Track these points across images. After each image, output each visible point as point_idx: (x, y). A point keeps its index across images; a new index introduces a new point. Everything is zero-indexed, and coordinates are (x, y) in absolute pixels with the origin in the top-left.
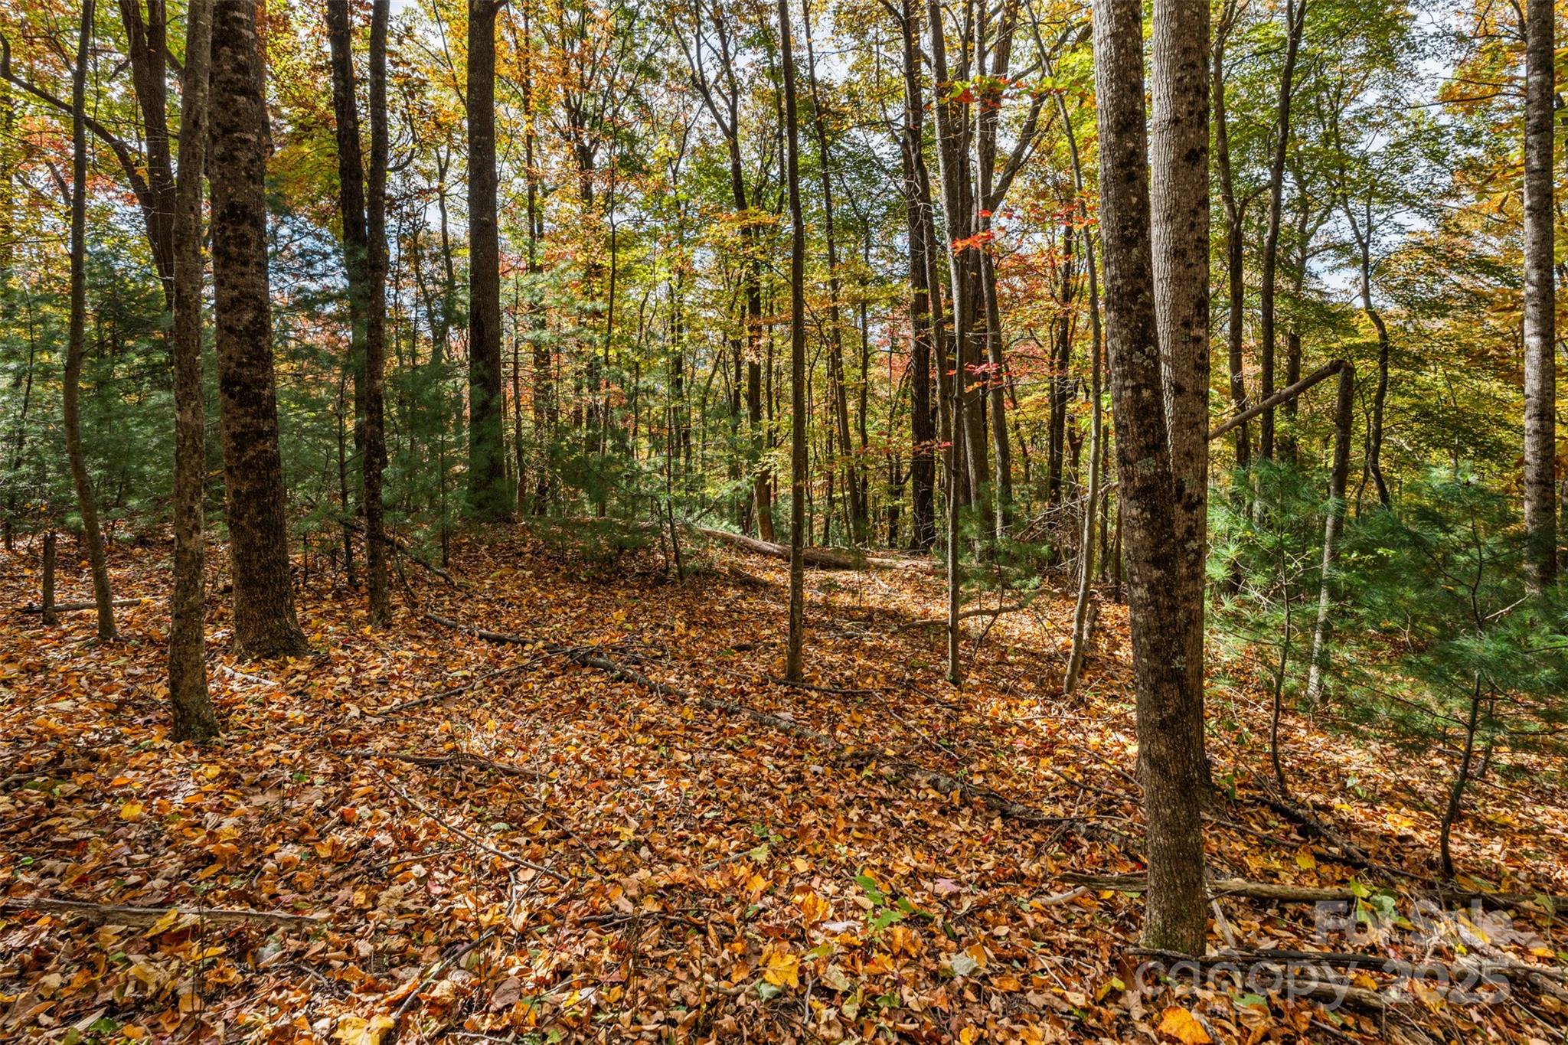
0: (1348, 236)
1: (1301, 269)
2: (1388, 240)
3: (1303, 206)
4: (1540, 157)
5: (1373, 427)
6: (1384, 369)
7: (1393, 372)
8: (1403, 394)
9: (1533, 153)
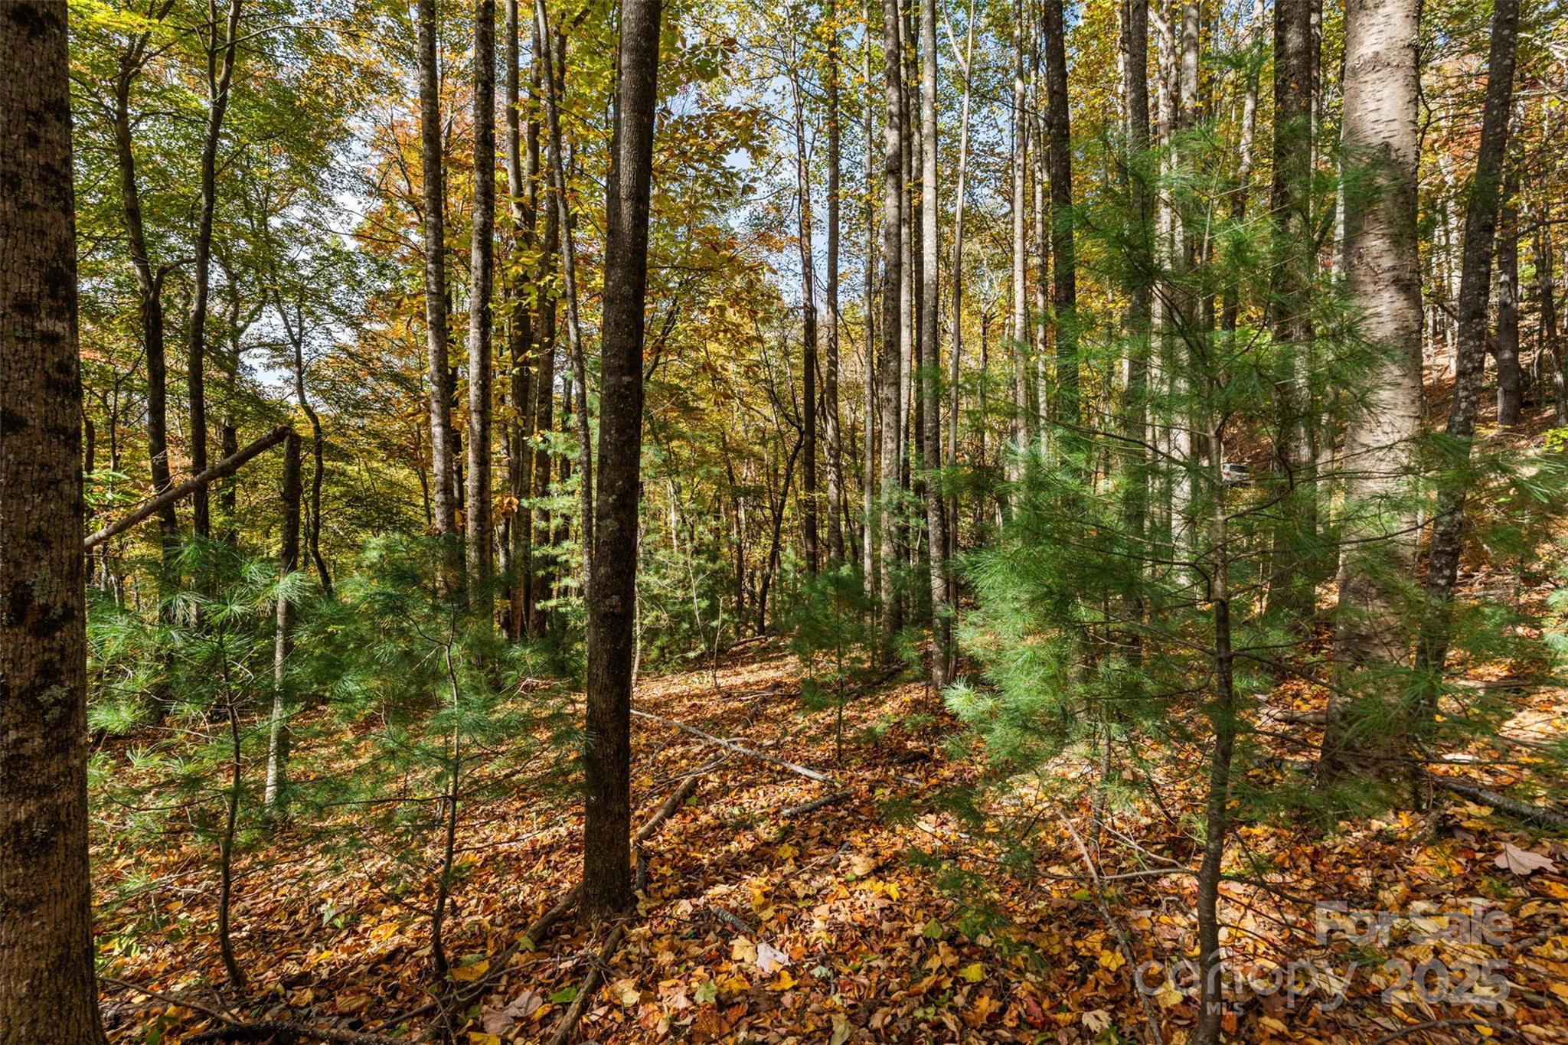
0: (281, 333)
1: (235, 361)
2: (318, 341)
3: (233, 297)
4: (436, 284)
5: (312, 516)
6: (319, 461)
7: (328, 465)
8: (336, 484)
9: (431, 279)
